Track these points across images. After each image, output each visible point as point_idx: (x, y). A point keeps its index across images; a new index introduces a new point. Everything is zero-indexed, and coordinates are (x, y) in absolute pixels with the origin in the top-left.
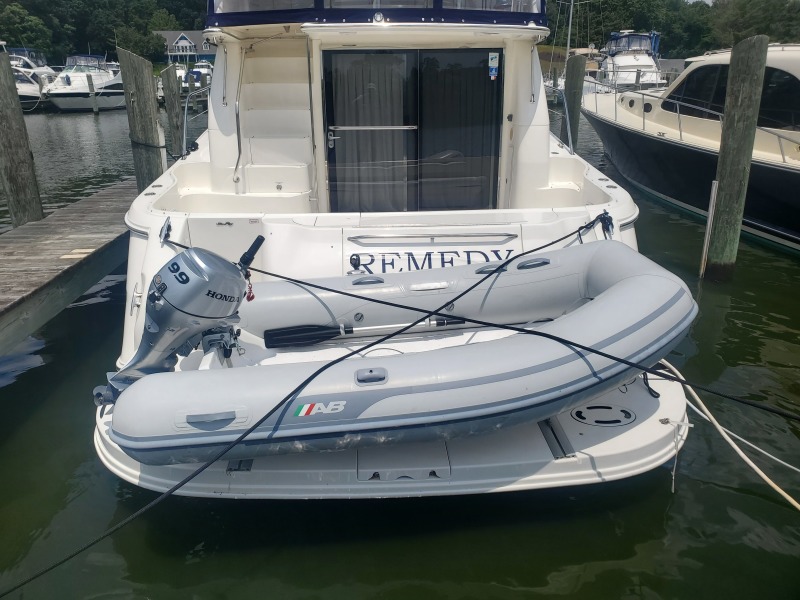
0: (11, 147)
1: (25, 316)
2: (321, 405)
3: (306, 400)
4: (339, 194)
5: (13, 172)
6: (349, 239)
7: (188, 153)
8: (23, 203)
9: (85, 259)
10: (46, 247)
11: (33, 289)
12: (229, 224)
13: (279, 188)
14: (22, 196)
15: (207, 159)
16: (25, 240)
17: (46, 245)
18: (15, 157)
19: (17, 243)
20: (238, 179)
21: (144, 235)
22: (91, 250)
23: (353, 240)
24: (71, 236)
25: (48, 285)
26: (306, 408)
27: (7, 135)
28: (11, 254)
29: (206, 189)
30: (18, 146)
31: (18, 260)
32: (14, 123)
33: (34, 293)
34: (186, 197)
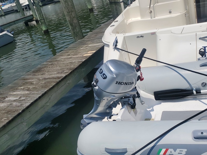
0: (69, 12)
1: (68, 82)
2: (172, 150)
3: (163, 146)
4: (202, 9)
5: (71, 22)
6: (200, 39)
7: (131, 3)
8: (76, 33)
9: (91, 56)
10: (80, 51)
11: (70, 71)
12: (142, 36)
13: (170, 12)
14: (75, 31)
15: (138, 5)
16: (75, 48)
17: (81, 50)
18: (71, 16)
19: (73, 50)
20: (151, 12)
21: (108, 46)
22: (94, 51)
23: (202, 39)
24: (90, 45)
25: (76, 69)
26: (164, 150)
27: (68, 8)
28: (69, 55)
29: (139, 18)
30: (72, 11)
31: (71, 58)
32: (69, 3)
33: (71, 73)
34: (130, 23)
